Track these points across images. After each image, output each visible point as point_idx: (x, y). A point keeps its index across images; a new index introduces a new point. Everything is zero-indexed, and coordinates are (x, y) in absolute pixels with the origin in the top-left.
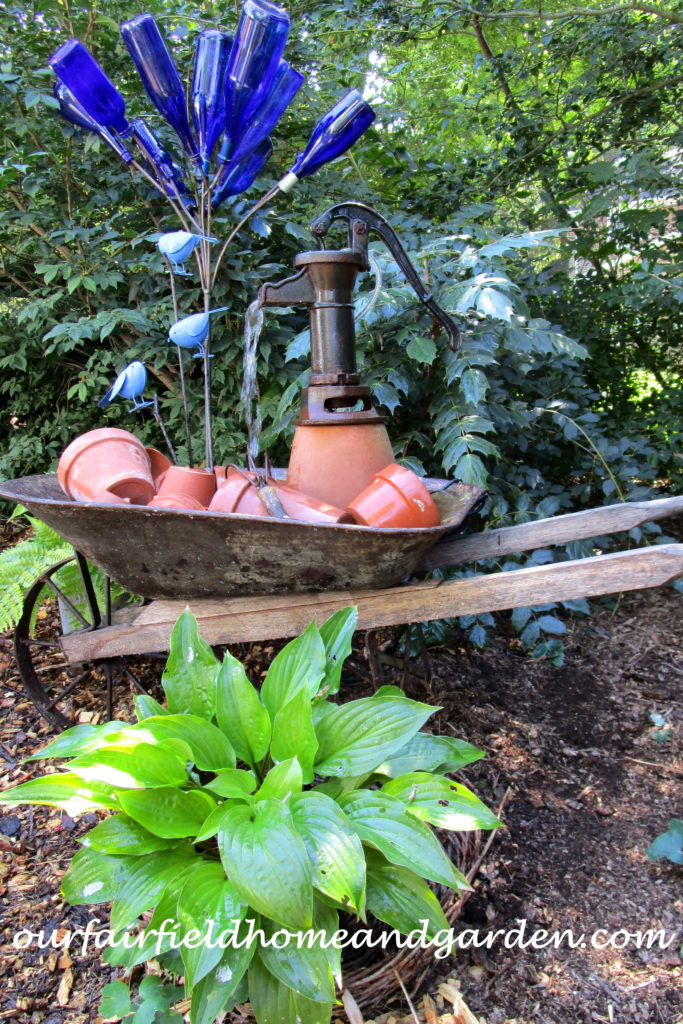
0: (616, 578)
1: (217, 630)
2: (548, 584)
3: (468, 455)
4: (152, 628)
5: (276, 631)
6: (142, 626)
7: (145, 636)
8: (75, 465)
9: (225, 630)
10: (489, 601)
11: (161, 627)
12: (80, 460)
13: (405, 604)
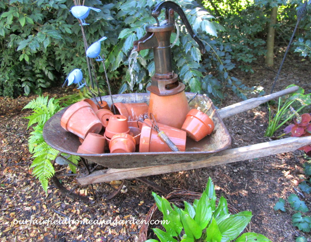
0: (281, 150)
1: (141, 173)
2: (259, 153)
3: (194, 78)
4: (115, 174)
5: (163, 171)
6: (111, 173)
7: (112, 176)
8: (70, 121)
9: (144, 172)
10: (239, 158)
11: (118, 173)
12: (71, 119)
13: (210, 161)
